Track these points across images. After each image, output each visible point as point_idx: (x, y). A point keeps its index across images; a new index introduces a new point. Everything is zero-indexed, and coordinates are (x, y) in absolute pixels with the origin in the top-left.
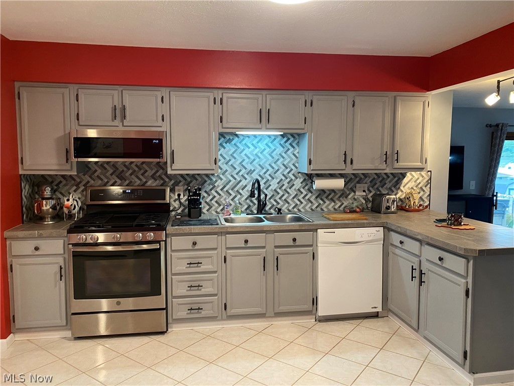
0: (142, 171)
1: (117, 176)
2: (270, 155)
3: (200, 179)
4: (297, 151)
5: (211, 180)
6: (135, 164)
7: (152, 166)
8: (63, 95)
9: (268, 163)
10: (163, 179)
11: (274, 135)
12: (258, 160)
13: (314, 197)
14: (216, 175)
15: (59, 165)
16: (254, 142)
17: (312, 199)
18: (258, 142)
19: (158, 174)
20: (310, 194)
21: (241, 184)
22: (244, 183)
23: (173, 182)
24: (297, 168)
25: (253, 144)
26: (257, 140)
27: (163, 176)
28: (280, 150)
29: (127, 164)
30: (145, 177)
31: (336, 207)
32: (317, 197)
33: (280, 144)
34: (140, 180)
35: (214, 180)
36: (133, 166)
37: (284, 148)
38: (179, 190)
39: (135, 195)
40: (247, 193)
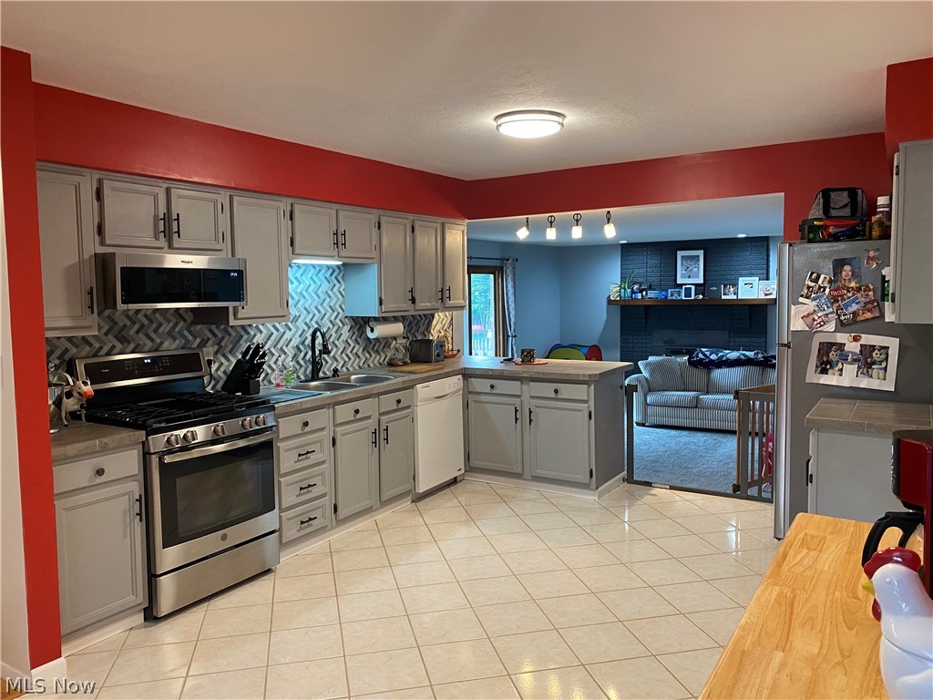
0: (154, 325)
1: (116, 337)
2: (316, 293)
3: (234, 334)
4: (343, 287)
5: (248, 333)
6: (143, 313)
7: (168, 315)
8: (77, 188)
9: (314, 305)
10: (185, 337)
11: (320, 265)
12: (302, 301)
13: (361, 350)
14: (254, 325)
15: (73, 318)
16: (298, 275)
17: (360, 353)
18: (302, 275)
19: (177, 329)
20: (357, 347)
21: (284, 337)
22: (288, 335)
23: (198, 340)
24: (343, 311)
25: (296, 278)
26: (300, 272)
27: (186, 333)
28: (326, 286)
29: (130, 313)
30: (159, 336)
31: (381, 361)
32: (363, 350)
33: (326, 278)
34: (152, 340)
35: (252, 333)
36: (140, 316)
37: (329, 283)
38: (208, 354)
39: (159, 367)
40: (292, 351)
